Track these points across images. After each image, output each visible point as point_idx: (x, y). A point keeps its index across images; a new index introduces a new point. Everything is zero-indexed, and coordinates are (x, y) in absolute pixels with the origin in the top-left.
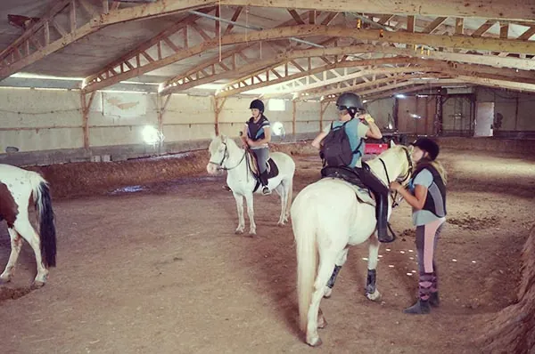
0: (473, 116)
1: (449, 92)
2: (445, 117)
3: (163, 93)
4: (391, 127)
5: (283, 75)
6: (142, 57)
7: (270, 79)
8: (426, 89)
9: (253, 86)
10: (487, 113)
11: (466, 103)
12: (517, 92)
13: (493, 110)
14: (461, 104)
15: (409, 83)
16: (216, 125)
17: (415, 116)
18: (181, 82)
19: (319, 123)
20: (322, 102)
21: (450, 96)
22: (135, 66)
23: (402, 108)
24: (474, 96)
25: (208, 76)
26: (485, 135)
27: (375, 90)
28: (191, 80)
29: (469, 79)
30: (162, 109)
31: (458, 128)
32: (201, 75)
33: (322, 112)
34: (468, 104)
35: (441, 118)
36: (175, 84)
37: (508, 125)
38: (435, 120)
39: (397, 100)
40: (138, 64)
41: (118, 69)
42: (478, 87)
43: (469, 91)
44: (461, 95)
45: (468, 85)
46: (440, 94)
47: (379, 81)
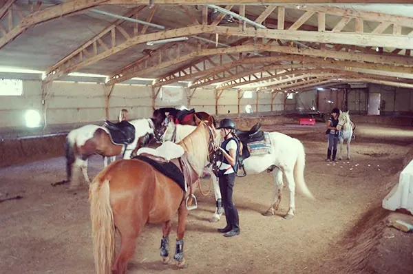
0: (367, 102)
1: (352, 87)
2: (349, 103)
3: (191, 88)
4: (314, 109)
5: (259, 77)
6: (193, 68)
7: (251, 79)
8: (338, 85)
9: (241, 84)
10: (376, 100)
11: (363, 94)
12: (396, 87)
13: (379, 98)
14: (359, 94)
15: (328, 81)
16: (216, 106)
17: (329, 102)
18: (203, 81)
19: (270, 106)
20: (273, 93)
21: (352, 89)
22: (188, 73)
23: (321, 96)
24: (368, 89)
25: (220, 78)
26: (374, 114)
27: (307, 86)
28: (209, 80)
29: (365, 80)
30: (190, 97)
31: (357, 109)
32: (216, 77)
33: (273, 99)
34: (364, 94)
35: (346, 103)
36: (199, 83)
37: (389, 108)
38: (342, 104)
39: (318, 91)
40: (191, 72)
41: (177, 75)
42: (369, 84)
43: (365, 86)
44: (360, 89)
45: (364, 83)
46: (346, 88)
47: (311, 81)
